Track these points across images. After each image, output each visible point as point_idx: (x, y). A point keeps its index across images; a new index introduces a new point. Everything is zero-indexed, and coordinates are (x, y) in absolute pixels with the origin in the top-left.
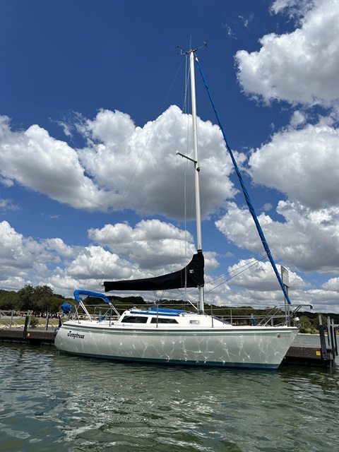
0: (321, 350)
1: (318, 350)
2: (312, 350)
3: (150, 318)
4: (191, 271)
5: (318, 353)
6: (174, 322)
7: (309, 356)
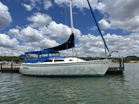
0: (120, 68)
1: (118, 68)
2: (117, 68)
3: (54, 60)
4: (69, 42)
5: (119, 69)
6: (63, 61)
7: (115, 70)
